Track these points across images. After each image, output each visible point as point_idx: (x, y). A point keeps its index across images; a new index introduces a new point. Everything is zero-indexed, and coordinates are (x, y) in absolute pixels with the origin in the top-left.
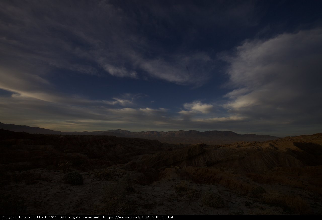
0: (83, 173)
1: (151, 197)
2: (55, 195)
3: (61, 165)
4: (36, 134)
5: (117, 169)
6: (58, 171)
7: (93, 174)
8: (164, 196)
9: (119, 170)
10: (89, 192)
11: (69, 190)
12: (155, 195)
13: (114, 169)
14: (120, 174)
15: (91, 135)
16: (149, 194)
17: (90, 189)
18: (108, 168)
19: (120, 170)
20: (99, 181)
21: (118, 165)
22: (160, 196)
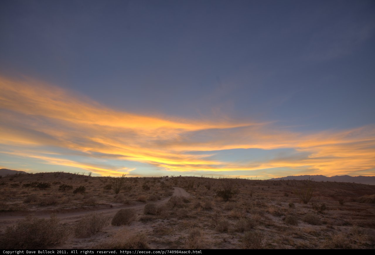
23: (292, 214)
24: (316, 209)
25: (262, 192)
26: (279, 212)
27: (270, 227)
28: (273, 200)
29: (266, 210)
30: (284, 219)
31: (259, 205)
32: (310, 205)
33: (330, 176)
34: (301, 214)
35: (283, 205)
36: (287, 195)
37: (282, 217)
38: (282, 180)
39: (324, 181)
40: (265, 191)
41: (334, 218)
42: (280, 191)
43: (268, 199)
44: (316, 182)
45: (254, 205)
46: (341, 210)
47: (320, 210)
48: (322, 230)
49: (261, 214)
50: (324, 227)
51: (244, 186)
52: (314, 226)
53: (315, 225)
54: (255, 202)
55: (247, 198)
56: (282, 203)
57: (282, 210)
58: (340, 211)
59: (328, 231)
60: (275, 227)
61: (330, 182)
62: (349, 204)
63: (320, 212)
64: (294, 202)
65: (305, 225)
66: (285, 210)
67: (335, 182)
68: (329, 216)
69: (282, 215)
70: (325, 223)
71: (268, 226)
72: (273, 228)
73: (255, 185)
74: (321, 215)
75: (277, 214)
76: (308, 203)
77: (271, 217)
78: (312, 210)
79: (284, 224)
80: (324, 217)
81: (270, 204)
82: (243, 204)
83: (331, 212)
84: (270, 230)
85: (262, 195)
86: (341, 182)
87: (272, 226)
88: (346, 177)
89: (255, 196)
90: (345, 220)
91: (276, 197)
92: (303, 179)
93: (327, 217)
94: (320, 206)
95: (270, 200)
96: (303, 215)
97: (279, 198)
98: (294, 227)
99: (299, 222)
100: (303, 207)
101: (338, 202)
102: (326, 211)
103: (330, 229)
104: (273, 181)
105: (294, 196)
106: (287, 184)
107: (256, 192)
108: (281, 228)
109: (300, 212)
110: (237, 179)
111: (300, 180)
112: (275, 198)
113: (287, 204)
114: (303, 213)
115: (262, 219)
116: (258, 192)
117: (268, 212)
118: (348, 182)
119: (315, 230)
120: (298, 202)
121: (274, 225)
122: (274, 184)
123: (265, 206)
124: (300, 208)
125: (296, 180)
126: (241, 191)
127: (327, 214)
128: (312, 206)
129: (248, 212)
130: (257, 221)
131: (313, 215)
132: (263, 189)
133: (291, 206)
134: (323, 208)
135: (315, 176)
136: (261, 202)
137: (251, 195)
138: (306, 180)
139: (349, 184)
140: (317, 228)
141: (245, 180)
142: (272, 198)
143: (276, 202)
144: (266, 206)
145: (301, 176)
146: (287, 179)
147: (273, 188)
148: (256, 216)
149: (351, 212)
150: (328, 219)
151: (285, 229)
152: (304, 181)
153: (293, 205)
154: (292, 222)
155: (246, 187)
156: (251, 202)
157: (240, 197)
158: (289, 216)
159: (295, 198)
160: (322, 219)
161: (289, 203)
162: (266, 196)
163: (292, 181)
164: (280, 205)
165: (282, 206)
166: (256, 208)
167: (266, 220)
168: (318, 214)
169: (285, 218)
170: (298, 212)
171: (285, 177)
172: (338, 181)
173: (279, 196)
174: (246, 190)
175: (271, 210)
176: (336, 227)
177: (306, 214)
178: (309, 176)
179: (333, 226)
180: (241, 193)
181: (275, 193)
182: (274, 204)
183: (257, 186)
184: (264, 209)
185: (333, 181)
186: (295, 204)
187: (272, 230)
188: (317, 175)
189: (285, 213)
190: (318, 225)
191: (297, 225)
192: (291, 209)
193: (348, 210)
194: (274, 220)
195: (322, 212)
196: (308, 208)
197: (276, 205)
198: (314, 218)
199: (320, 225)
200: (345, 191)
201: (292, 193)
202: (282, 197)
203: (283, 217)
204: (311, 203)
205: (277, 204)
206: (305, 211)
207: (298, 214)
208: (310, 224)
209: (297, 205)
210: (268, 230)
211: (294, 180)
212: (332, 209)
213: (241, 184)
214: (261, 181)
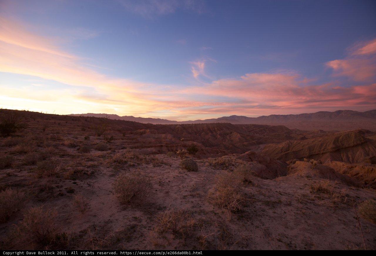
0: (198, 161)
1: (274, 193)
2: (174, 178)
3: (178, 152)
4: (158, 124)
5: (232, 158)
6: (177, 158)
7: (207, 162)
8: (293, 195)
9: (235, 160)
10: (204, 179)
11: (186, 175)
12: (280, 192)
13: (229, 158)
14: (236, 164)
15: (205, 124)
16: (271, 190)
17: (204, 176)
18: (222, 157)
19: (237, 159)
20: (214, 169)
21: (234, 154)
22: (286, 194)
23: (86, 145)
24: (106, 140)
25: (57, 127)
26: (75, 143)
27: (64, 156)
28: (69, 134)
29: (61, 143)
30: (78, 149)
31: (53, 139)
32: (102, 137)
33: (121, 116)
34: (94, 144)
35: (79, 138)
36: (84, 130)
37: (76, 148)
38: (82, 116)
39: (117, 119)
40: (61, 125)
41: (117, 145)
42: (78, 126)
43: (65, 133)
44: (111, 120)
45: (47, 139)
46: (122, 139)
47: (109, 140)
48: (107, 154)
49: (56, 146)
50: (109, 151)
51: (35, 120)
52: (102, 152)
53: (104, 151)
54: (49, 137)
55: (39, 133)
56: (78, 136)
57: (78, 142)
58: (122, 141)
59: (111, 153)
60: (69, 155)
61: (121, 120)
62: (128, 135)
63: (109, 142)
64: (90, 135)
65: (96, 152)
66: (81, 142)
67: (124, 121)
68: (114, 144)
69: (78, 146)
70: (110, 149)
71: (62, 156)
72: (68, 157)
73: (50, 120)
74: (109, 144)
75: (72, 146)
76: (101, 136)
77: (66, 148)
78: (103, 141)
79: (79, 153)
80: (110, 145)
81: (66, 138)
82: (33, 138)
83: (116, 141)
84: (65, 159)
85: (58, 130)
86: (128, 120)
87: (67, 155)
88: (132, 117)
89: (49, 130)
90: (123, 146)
91: (73, 131)
92: (101, 117)
93: (112, 145)
94: (110, 137)
95: (66, 134)
96: (96, 145)
97: (76, 132)
98: (86, 154)
99: (92, 150)
100: (96, 139)
101: (122, 134)
102: (112, 141)
103: (113, 152)
104: (73, 116)
105: (90, 130)
106: (86, 120)
107: (51, 126)
108: (75, 156)
109: (93, 143)
110: (25, 111)
111: (98, 117)
112: (71, 132)
113: (83, 137)
114: (96, 143)
115: (57, 151)
116: (53, 127)
117: (63, 145)
118: (131, 121)
119: (102, 154)
120: (92, 136)
121: (69, 154)
122: (73, 120)
123: (60, 140)
124: (95, 140)
125: (95, 117)
126: (30, 126)
127: (113, 143)
128: (103, 138)
129: (39, 146)
130: (51, 153)
131: (103, 144)
132: (59, 124)
133: (86, 138)
134: (112, 138)
135: (111, 114)
136: (56, 136)
137: (44, 130)
138: (103, 117)
139: (132, 122)
140: (105, 152)
141: (37, 113)
142: (69, 132)
143: (72, 136)
144: (62, 140)
145: (100, 114)
146: (87, 116)
147: (71, 123)
148: (50, 149)
149: (128, 141)
150: (113, 146)
151: (78, 157)
152: (102, 118)
153: (89, 137)
154: (86, 150)
155: (38, 122)
156: (44, 137)
157: (29, 132)
158: (83, 146)
159: (91, 132)
160: (109, 147)
161: (85, 136)
162: (62, 131)
163: (91, 118)
164: (77, 138)
165: (77, 139)
166: (50, 141)
167: (60, 152)
168: (107, 143)
169: (80, 148)
170: (92, 143)
171: (85, 114)
172: (126, 120)
173: (76, 131)
174: (38, 124)
175: (66, 142)
176: (117, 151)
177: (98, 144)
178: (107, 115)
179: (115, 150)
180: (30, 128)
181: (72, 128)
182: (70, 138)
183: (53, 121)
184: (59, 142)
185: (122, 119)
186: (90, 136)
187: (66, 159)
188: (113, 115)
189: (80, 144)
190: (105, 151)
191: (89, 153)
192: (86, 141)
193: (127, 139)
194: (69, 151)
195: (110, 142)
196: (100, 139)
197: (72, 139)
198: (104, 146)
199: (107, 150)
200: (128, 127)
201: (89, 128)
202: (79, 131)
203: (78, 147)
204: (103, 136)
205: (73, 137)
206: (98, 141)
207: (92, 144)
208: (99, 150)
209: (91, 137)
210: (63, 159)
211: (93, 117)
212: (117, 140)
213: (31, 117)
214: (58, 115)
